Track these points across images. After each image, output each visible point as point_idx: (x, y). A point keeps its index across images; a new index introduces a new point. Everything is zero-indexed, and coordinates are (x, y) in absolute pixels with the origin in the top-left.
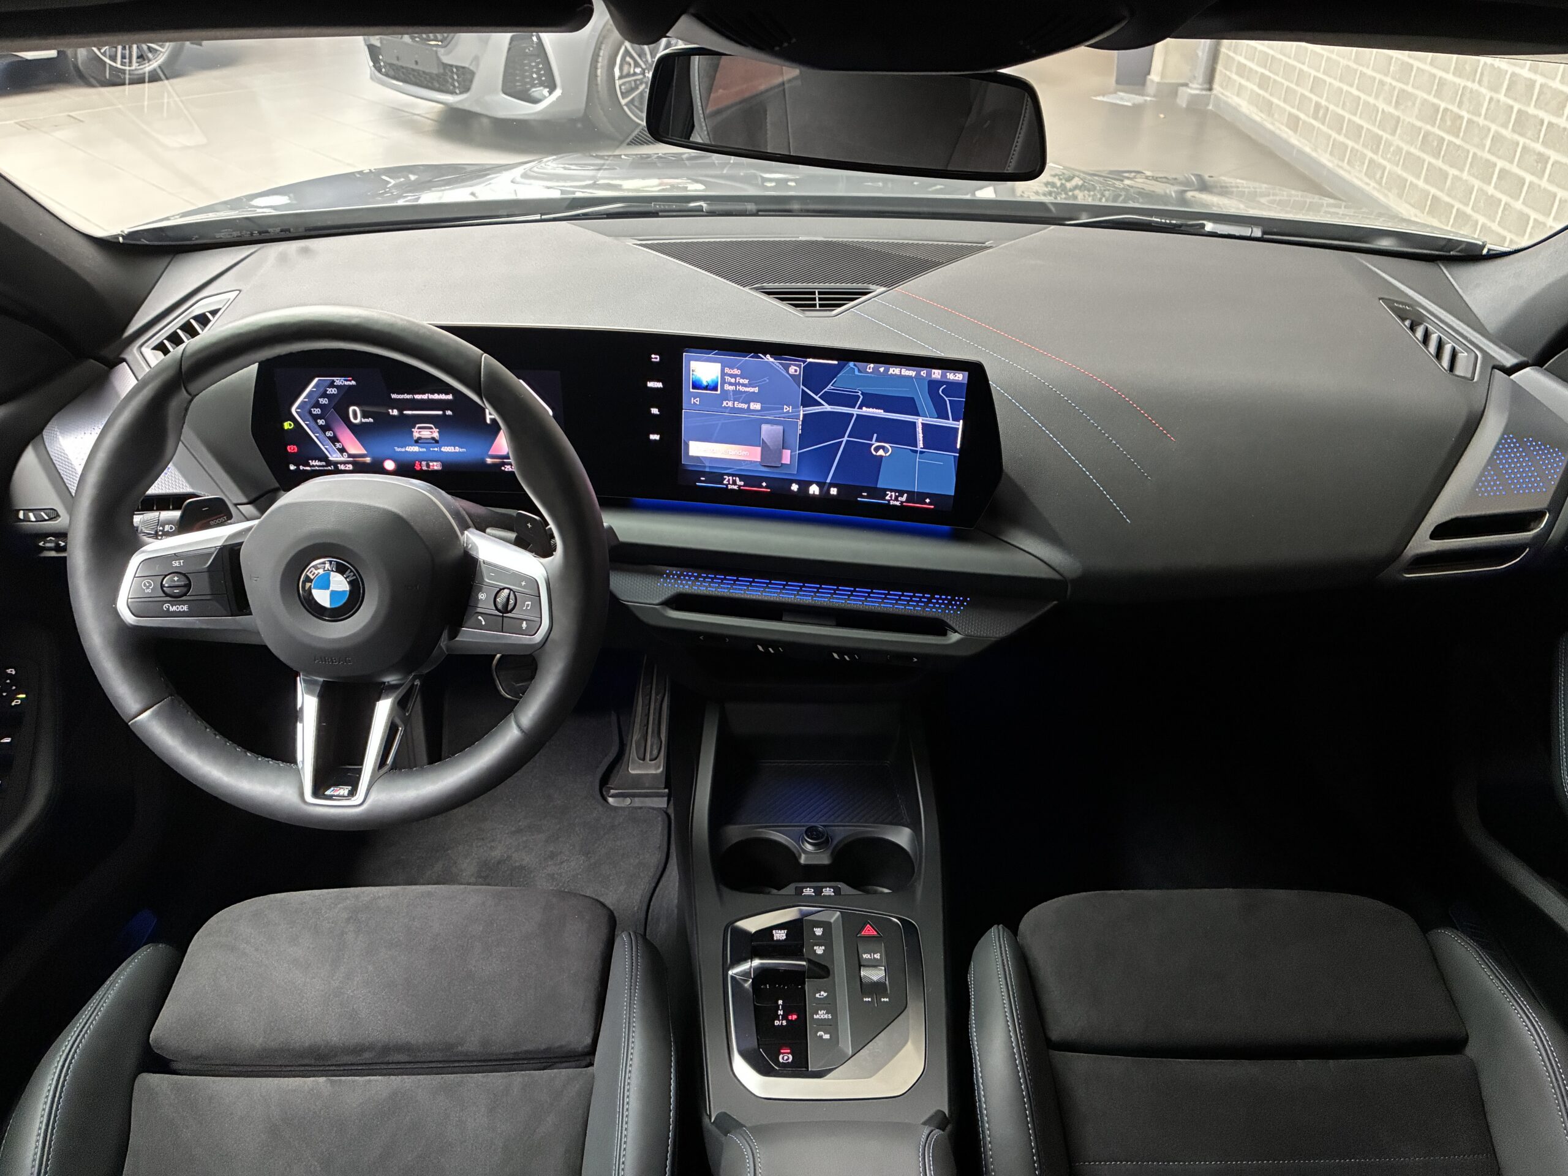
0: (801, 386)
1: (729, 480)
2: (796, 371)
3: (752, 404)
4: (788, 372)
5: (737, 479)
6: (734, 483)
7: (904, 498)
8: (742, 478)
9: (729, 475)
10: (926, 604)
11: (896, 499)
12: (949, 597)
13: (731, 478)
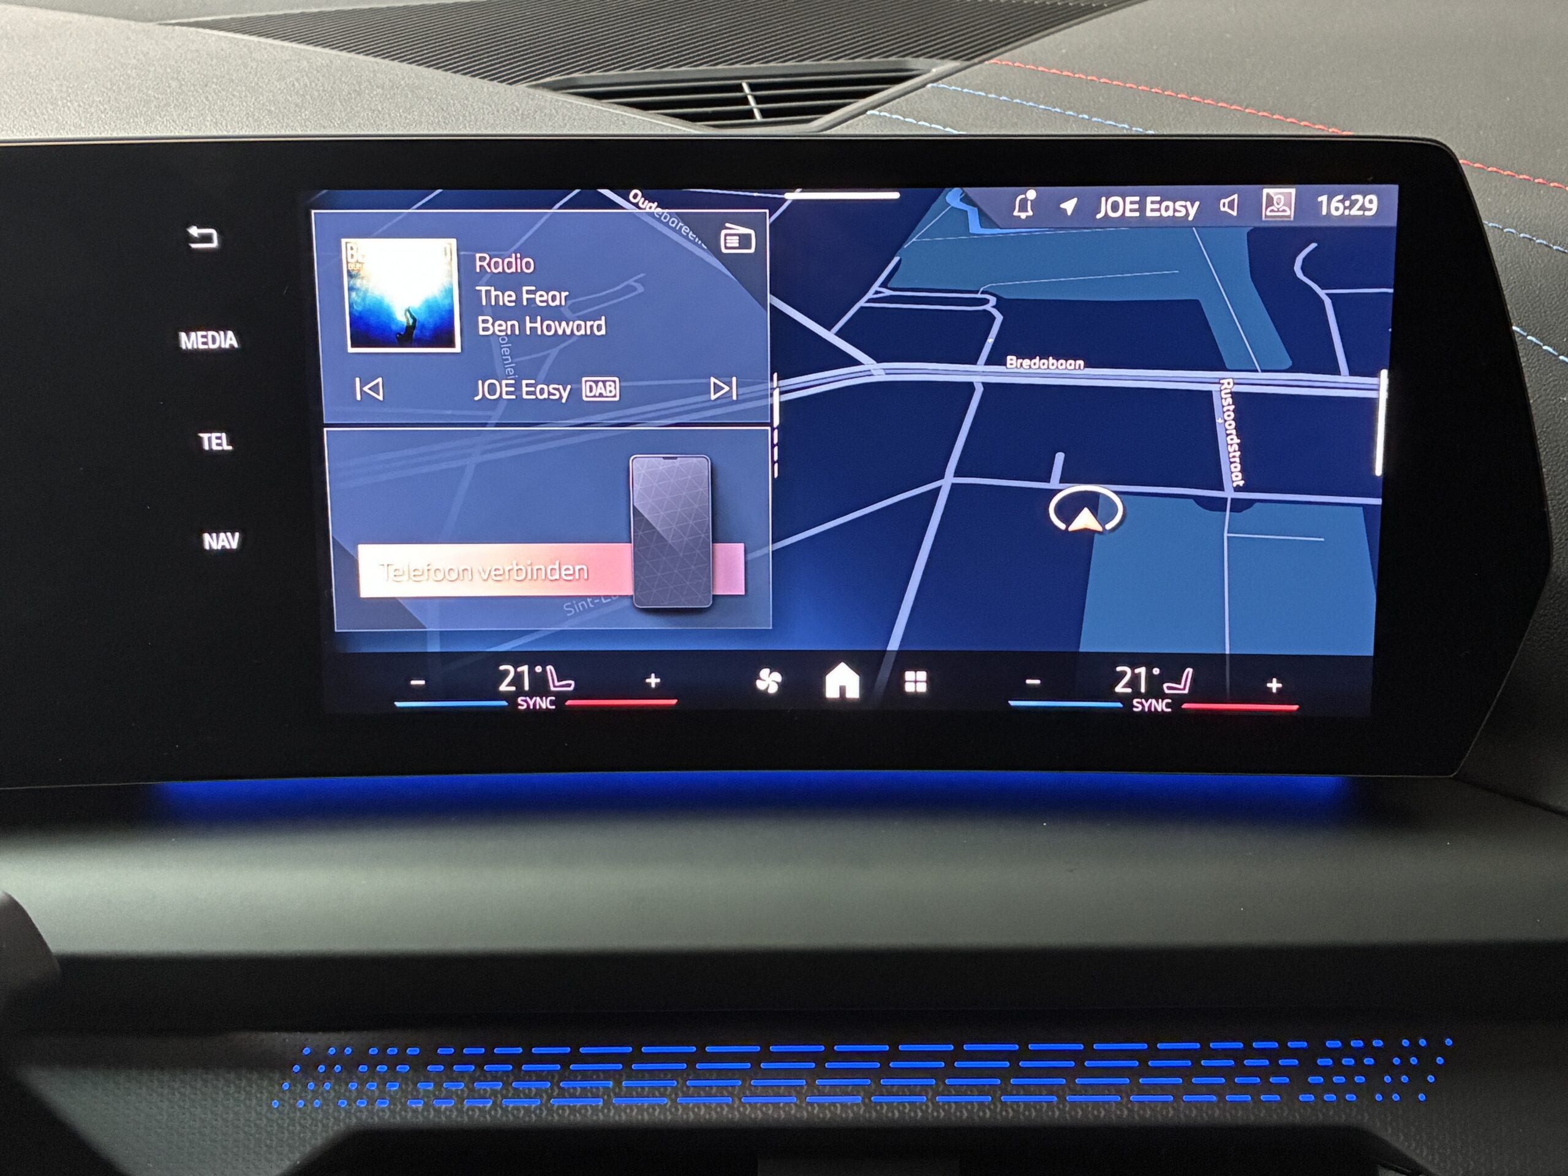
0: (771, 299)
1: (517, 680)
2: (744, 241)
3: (586, 383)
4: (715, 250)
5: (549, 668)
6: (540, 687)
7: (1184, 686)
8: (566, 663)
9: (515, 658)
10: (1298, 1076)
11: (1155, 692)
12: (1377, 1043)
13: (524, 669)
